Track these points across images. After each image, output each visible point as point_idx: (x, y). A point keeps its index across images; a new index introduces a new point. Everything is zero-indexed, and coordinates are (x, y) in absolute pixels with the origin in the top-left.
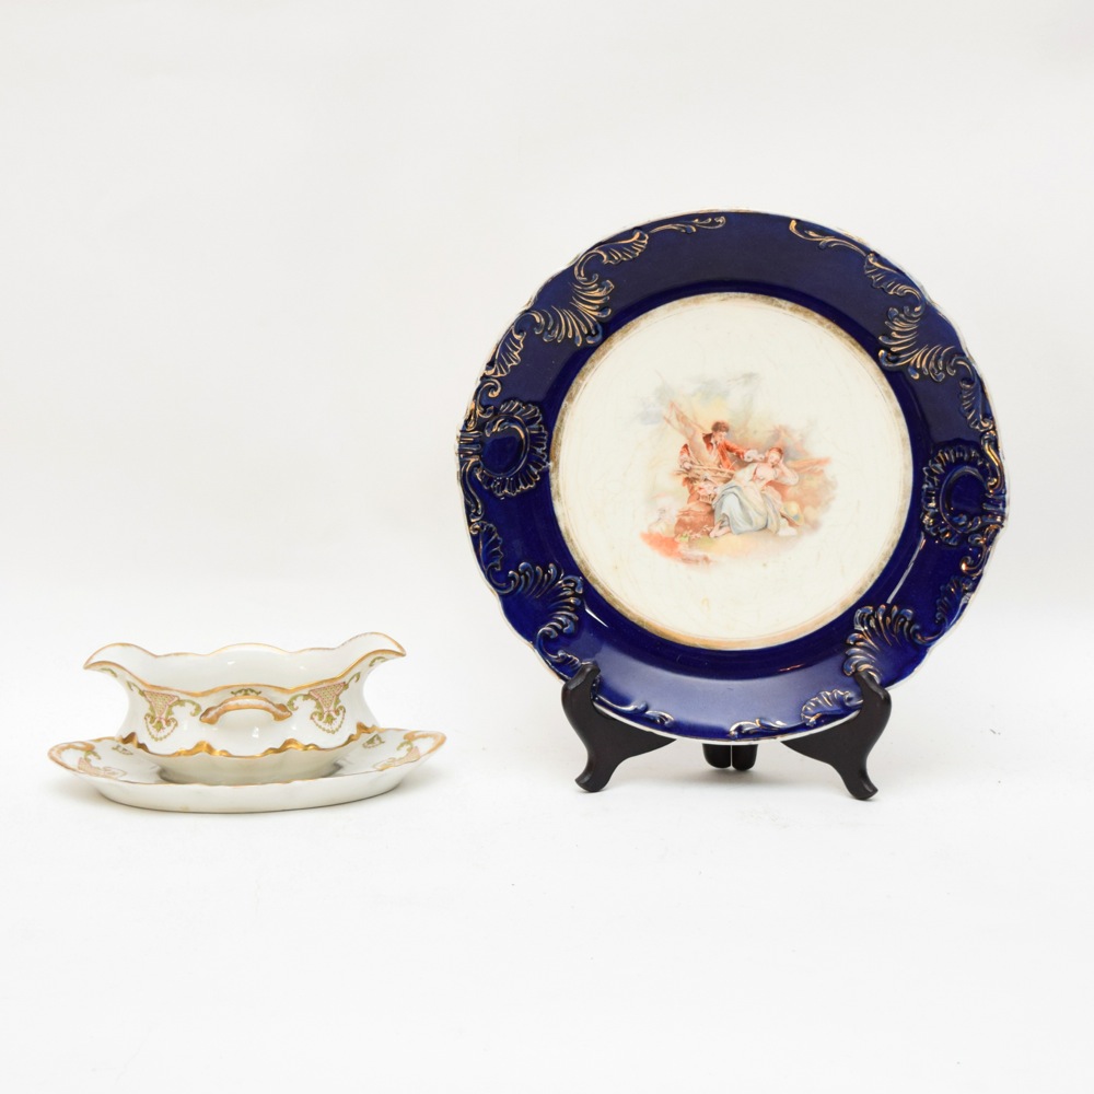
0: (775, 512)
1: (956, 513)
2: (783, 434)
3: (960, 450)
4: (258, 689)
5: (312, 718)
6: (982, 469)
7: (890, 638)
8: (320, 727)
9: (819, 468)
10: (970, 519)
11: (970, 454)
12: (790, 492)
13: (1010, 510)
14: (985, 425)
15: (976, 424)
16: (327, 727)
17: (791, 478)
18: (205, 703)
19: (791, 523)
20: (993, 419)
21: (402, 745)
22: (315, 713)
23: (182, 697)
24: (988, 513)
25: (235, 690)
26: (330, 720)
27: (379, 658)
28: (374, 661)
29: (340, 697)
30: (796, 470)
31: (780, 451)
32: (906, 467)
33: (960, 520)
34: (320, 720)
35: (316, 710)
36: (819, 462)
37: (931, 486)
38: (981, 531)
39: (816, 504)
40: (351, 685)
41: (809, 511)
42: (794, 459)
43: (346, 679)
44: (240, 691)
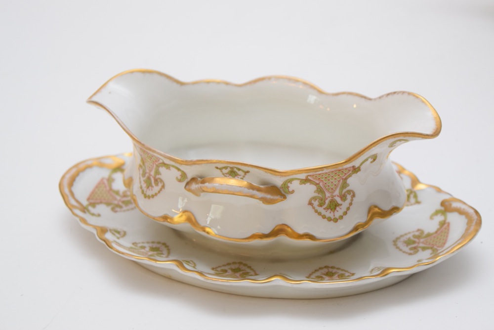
4: (246, 169)
5: (310, 203)
8: (320, 214)
16: (328, 214)
18: (191, 172)
21: (437, 213)
22: (315, 198)
23: (167, 161)
25: (220, 166)
26: (334, 206)
27: (400, 140)
28: (395, 142)
29: (349, 181)
34: (320, 205)
35: (316, 194)
40: (362, 168)
43: (356, 163)
44: (226, 168)
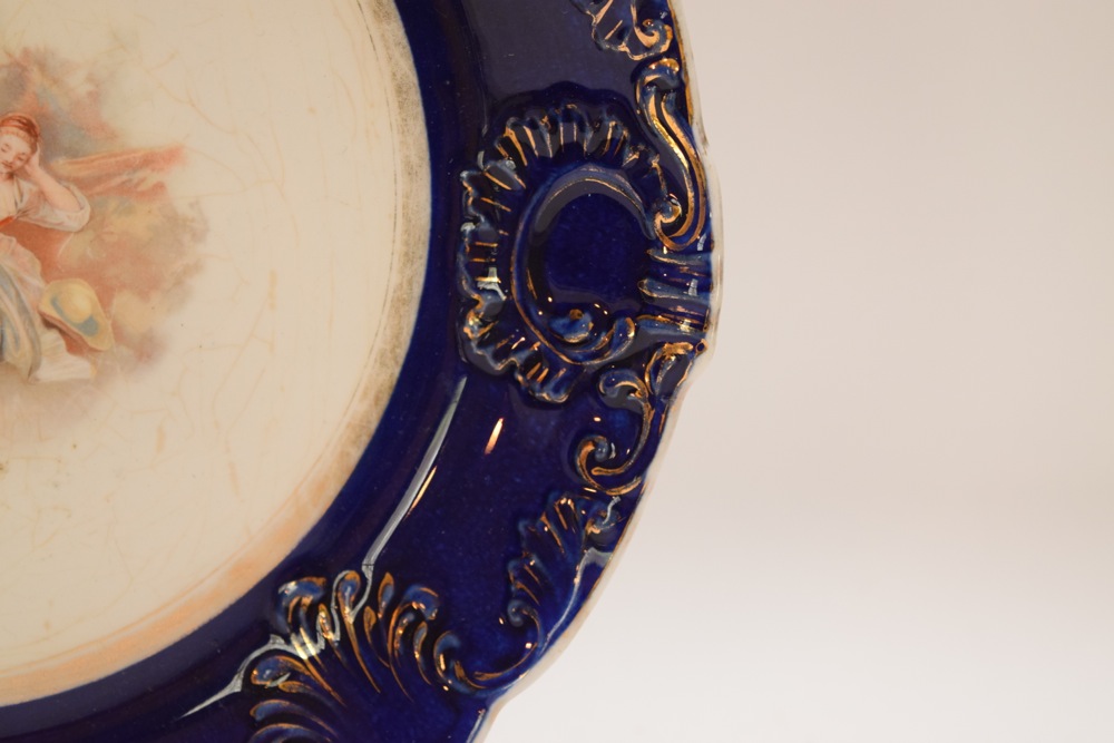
0: (23, 310)
1: (559, 310)
2: (35, 75)
3: (568, 117)
6: (639, 174)
7: (375, 667)
9: (151, 177)
10: (602, 324)
11: (600, 129)
12: (68, 251)
13: (724, 300)
14: (645, 39)
15: (619, 37)
17: (66, 210)
19: (74, 345)
20: (670, 21)
24: (652, 308)
30: (82, 184)
31: (29, 128)
32: (410, 172)
33: (573, 326)
36: (149, 160)
37: (485, 225)
38: (635, 362)
39: (148, 286)
41: (126, 305)
42: (73, 154)
